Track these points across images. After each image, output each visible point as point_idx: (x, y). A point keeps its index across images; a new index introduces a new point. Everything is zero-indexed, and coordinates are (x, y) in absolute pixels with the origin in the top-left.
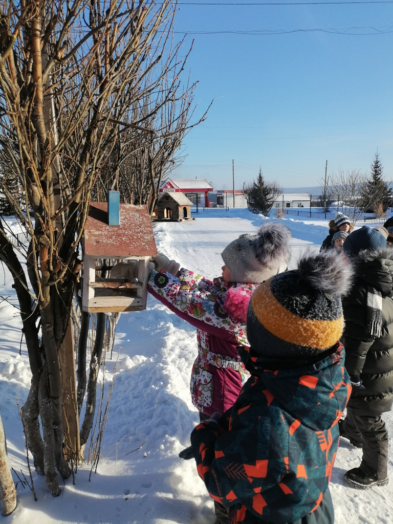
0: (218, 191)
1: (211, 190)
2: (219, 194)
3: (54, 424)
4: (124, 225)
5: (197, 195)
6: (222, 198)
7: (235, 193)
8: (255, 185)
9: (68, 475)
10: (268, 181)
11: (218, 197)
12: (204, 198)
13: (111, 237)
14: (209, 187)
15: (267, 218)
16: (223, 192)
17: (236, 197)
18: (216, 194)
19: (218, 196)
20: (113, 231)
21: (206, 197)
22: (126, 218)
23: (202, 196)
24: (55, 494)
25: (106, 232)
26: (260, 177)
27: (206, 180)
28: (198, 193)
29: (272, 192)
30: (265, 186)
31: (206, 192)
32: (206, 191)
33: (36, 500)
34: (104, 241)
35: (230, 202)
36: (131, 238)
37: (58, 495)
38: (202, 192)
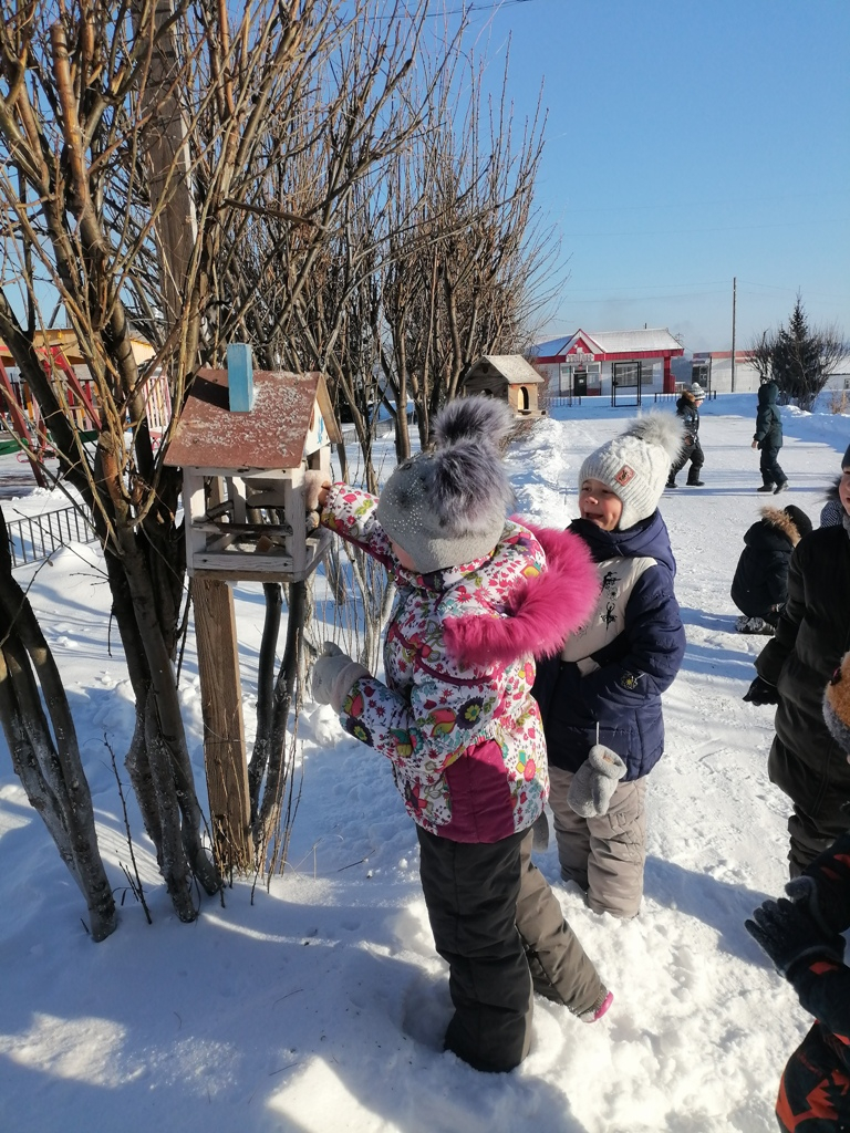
0: (697, 355)
1: (679, 352)
2: (697, 362)
3: (177, 787)
4: (260, 411)
5: (639, 367)
6: (705, 370)
7: (736, 358)
8: (785, 336)
9: (213, 887)
10: (815, 326)
11: (695, 369)
12: (662, 372)
13: (223, 434)
14: (673, 346)
15: (807, 413)
16: (709, 355)
17: (739, 368)
18: (691, 362)
19: (695, 365)
20: (233, 423)
21: (667, 371)
22: (270, 398)
23: (658, 367)
24: (185, 917)
25: (218, 425)
26: (798, 317)
27: (667, 331)
28: (644, 361)
29: (824, 352)
30: (807, 338)
31: (667, 359)
32: (667, 355)
33: (150, 922)
34: (208, 441)
35: (724, 380)
36: (262, 436)
37: (191, 921)
38: (658, 359)
